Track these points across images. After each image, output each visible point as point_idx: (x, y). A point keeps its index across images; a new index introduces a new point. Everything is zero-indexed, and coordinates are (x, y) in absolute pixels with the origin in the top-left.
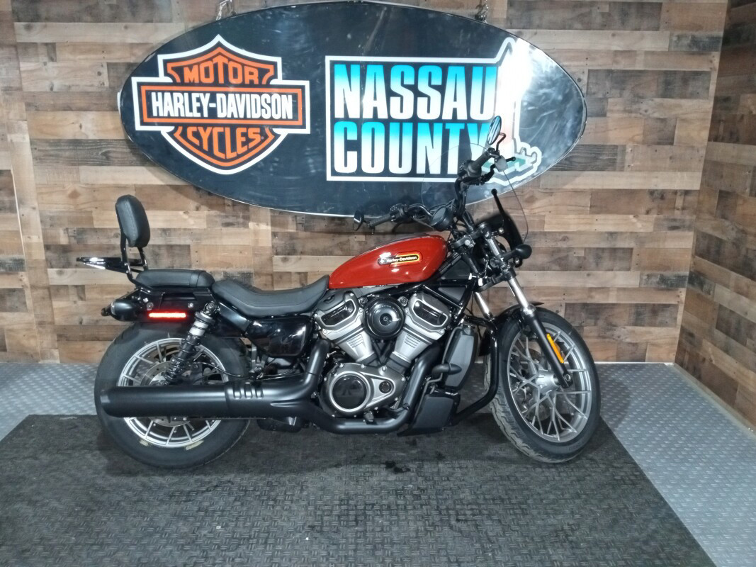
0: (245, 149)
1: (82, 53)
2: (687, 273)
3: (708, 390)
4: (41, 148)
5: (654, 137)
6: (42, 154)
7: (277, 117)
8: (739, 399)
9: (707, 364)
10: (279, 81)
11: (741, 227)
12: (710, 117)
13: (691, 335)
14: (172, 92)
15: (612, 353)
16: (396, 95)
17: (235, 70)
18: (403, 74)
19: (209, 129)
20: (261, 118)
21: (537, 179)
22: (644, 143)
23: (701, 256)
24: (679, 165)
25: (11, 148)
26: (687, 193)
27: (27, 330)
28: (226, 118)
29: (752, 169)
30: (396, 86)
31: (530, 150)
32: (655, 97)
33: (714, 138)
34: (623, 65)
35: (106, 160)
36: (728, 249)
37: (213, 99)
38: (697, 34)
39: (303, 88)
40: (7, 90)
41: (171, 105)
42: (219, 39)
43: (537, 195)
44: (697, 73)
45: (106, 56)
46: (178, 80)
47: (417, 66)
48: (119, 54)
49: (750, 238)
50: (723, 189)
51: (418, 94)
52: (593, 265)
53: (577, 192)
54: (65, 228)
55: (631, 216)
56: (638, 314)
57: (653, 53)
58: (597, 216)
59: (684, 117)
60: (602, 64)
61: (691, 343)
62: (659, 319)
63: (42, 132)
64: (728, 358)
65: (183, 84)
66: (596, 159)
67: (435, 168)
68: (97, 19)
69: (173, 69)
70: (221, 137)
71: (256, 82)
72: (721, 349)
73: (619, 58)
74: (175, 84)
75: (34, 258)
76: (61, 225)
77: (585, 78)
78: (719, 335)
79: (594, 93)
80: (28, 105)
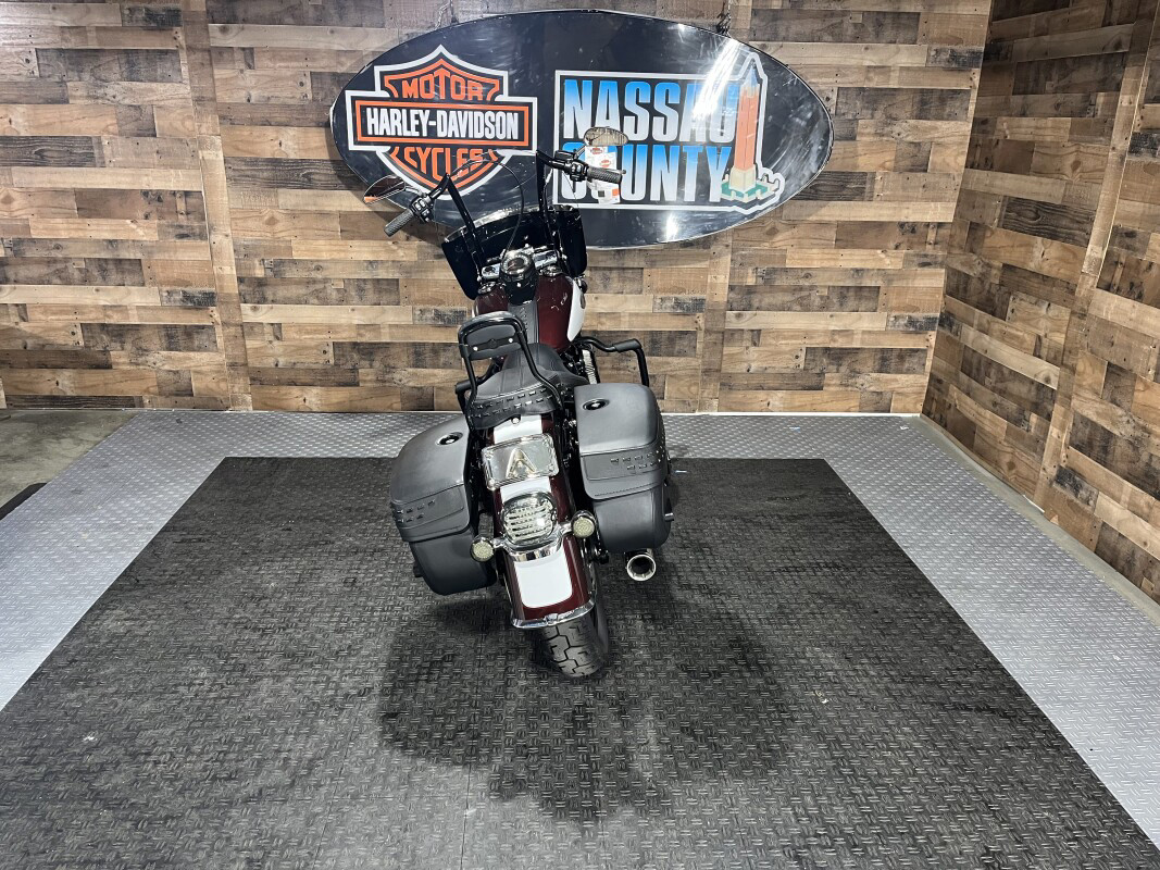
0: (467, 172)
1: (283, 60)
2: (938, 315)
3: (953, 438)
4: (236, 167)
5: (907, 163)
6: (237, 173)
7: (501, 137)
8: (977, 441)
9: (952, 409)
10: (504, 97)
11: (987, 261)
12: (968, 141)
13: (940, 381)
14: (388, 108)
15: (854, 403)
16: (631, 114)
17: (458, 84)
18: (638, 91)
19: (428, 150)
20: (484, 138)
21: (780, 207)
22: (895, 170)
23: (951, 295)
24: (932, 194)
25: (204, 167)
26: (940, 225)
27: (218, 372)
28: (446, 138)
29: (1001, 198)
30: (630, 105)
31: (772, 177)
32: (907, 118)
33: (970, 165)
34: (876, 82)
35: (307, 183)
36: (974, 285)
37: (433, 117)
38: (958, 48)
39: (530, 105)
40: (199, 100)
41: (386, 122)
42: (441, 49)
43: (779, 227)
44: (955, 93)
45: (310, 64)
46: (396, 95)
47: (653, 83)
48: (324, 63)
49: (994, 272)
50: (974, 220)
51: (653, 113)
52: (837, 306)
53: (823, 224)
54: (262, 257)
55: (879, 251)
56: (884, 359)
57: (908, 69)
58: (841, 251)
59: (941, 140)
60: (853, 81)
61: (939, 390)
62: (907, 365)
63: (238, 149)
64: (969, 400)
65: (401, 99)
66: (843, 187)
67: (671, 195)
68: (300, 21)
69: (390, 82)
70: (441, 157)
71: (480, 99)
72: (963, 391)
73: (871, 75)
74: (392, 98)
75: (226, 292)
76: (256, 256)
77: (834, 98)
78: (963, 377)
79: (844, 114)
80: (222, 118)
